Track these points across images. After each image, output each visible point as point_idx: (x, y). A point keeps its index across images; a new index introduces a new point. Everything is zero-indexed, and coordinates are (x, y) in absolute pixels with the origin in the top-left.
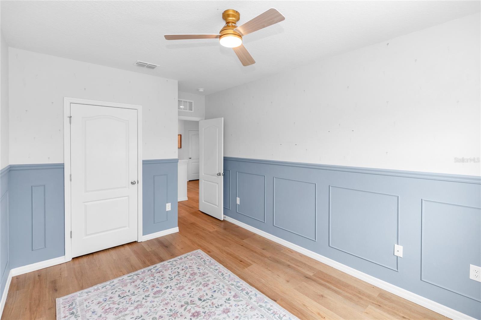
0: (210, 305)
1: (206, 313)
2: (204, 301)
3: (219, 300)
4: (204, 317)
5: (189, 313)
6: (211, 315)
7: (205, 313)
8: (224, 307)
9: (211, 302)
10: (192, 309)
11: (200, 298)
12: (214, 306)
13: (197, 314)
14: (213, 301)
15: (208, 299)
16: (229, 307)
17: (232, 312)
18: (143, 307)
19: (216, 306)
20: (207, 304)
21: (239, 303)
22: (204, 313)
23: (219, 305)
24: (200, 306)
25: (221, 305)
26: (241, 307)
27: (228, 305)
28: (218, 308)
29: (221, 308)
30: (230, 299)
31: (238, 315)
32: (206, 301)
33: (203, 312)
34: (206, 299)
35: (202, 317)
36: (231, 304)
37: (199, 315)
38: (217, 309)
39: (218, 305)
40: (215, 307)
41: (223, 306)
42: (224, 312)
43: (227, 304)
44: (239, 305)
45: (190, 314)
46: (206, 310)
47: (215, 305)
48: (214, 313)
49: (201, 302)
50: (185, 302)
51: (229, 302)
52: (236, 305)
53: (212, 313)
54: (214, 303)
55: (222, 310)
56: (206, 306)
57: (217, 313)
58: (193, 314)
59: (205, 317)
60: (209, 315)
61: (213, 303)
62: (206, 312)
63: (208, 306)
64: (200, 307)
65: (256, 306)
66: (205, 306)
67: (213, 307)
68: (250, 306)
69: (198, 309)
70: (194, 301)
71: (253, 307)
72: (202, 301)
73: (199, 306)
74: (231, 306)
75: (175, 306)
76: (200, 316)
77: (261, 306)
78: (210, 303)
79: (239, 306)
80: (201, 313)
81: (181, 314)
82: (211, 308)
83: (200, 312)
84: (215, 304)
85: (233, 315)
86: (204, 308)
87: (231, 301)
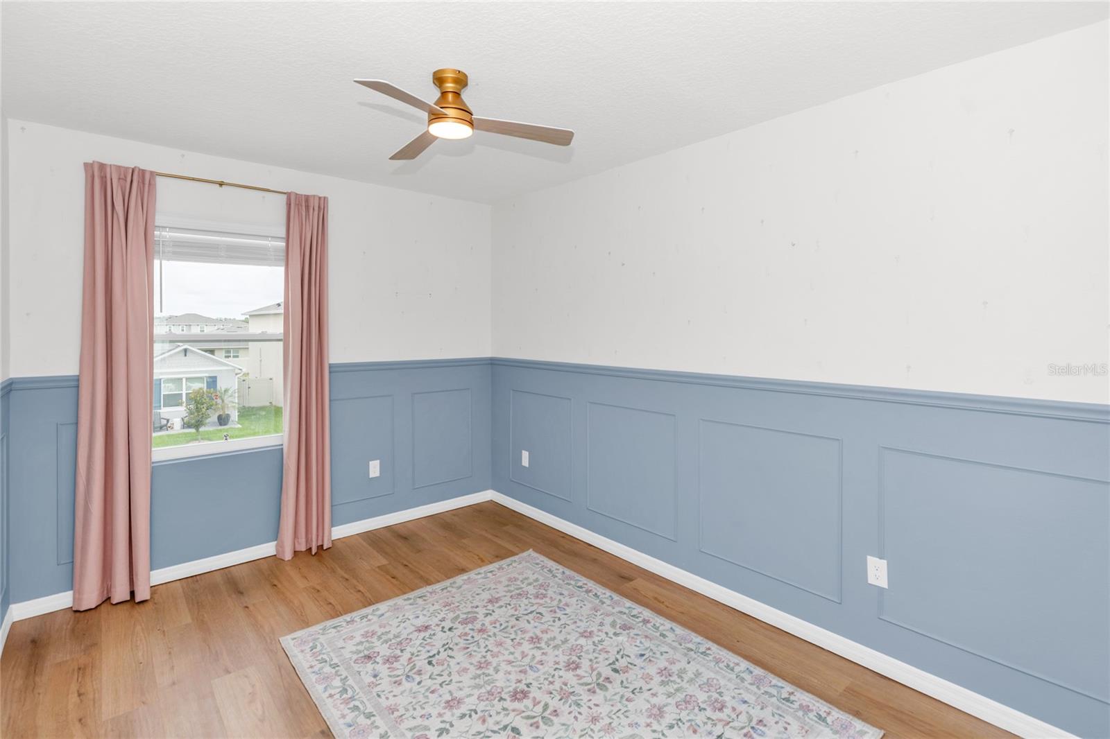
0: (491, 716)
1: (497, 699)
2: (505, 728)
3: (467, 731)
4: (503, 691)
5: (534, 698)
6: (487, 694)
7: (501, 699)
8: (458, 712)
9: (486, 724)
10: (531, 706)
11: (517, 736)
12: (480, 714)
13: (518, 696)
14: (482, 728)
15: (494, 732)
16: (444, 713)
17: (440, 701)
18: (646, 711)
19: (476, 713)
20: (498, 718)
21: (419, 721)
22: (503, 697)
23: (468, 716)
24: (512, 714)
25: (463, 716)
26: (419, 712)
27: (447, 717)
28: (471, 710)
29: (464, 709)
30: (438, 733)
31: (430, 695)
32: (499, 727)
33: (505, 700)
34: (501, 732)
35: (506, 690)
36: (440, 719)
37: (512, 693)
38: (474, 707)
39: (470, 716)
40: (479, 712)
41: (459, 715)
42: (459, 702)
43: (448, 720)
44: (421, 717)
45: (531, 695)
46: (498, 706)
47: (478, 716)
48: (481, 698)
49: (513, 725)
50: (553, 725)
51: (443, 726)
52: (427, 718)
53: (484, 698)
54: (480, 722)
55: (462, 706)
56: (498, 713)
57: (473, 700)
58: (525, 696)
59: (499, 690)
60: (493, 695)
61: (484, 721)
62: (499, 701)
63: (493, 713)
64: (514, 710)
65: (380, 715)
66: (502, 715)
67: (482, 711)
68: (396, 714)
69: (516, 705)
70: (531, 725)
71: (389, 713)
72: (509, 728)
73: (516, 713)
74: (440, 715)
75: (573, 715)
76: (510, 692)
77: (369, 716)
78: (490, 721)
79: (420, 715)
80: (509, 699)
81: (552, 696)
82: (487, 708)
83: (511, 701)
84: (478, 720)
85: (440, 696)
86: (504, 709)
87: (437, 728)
